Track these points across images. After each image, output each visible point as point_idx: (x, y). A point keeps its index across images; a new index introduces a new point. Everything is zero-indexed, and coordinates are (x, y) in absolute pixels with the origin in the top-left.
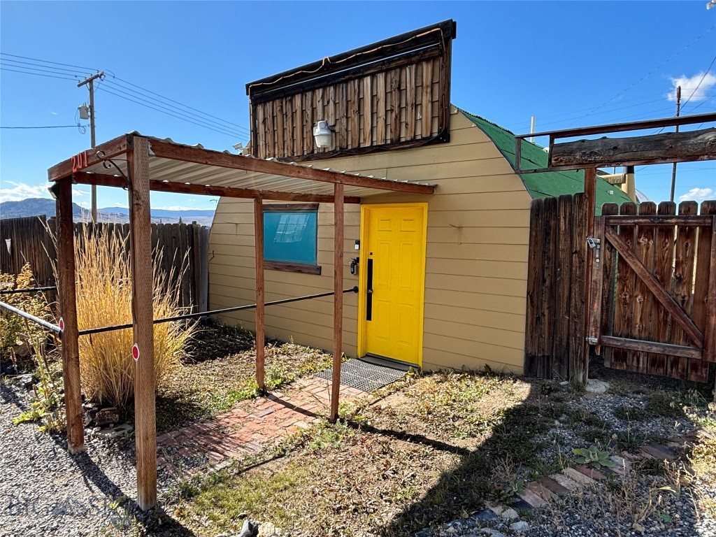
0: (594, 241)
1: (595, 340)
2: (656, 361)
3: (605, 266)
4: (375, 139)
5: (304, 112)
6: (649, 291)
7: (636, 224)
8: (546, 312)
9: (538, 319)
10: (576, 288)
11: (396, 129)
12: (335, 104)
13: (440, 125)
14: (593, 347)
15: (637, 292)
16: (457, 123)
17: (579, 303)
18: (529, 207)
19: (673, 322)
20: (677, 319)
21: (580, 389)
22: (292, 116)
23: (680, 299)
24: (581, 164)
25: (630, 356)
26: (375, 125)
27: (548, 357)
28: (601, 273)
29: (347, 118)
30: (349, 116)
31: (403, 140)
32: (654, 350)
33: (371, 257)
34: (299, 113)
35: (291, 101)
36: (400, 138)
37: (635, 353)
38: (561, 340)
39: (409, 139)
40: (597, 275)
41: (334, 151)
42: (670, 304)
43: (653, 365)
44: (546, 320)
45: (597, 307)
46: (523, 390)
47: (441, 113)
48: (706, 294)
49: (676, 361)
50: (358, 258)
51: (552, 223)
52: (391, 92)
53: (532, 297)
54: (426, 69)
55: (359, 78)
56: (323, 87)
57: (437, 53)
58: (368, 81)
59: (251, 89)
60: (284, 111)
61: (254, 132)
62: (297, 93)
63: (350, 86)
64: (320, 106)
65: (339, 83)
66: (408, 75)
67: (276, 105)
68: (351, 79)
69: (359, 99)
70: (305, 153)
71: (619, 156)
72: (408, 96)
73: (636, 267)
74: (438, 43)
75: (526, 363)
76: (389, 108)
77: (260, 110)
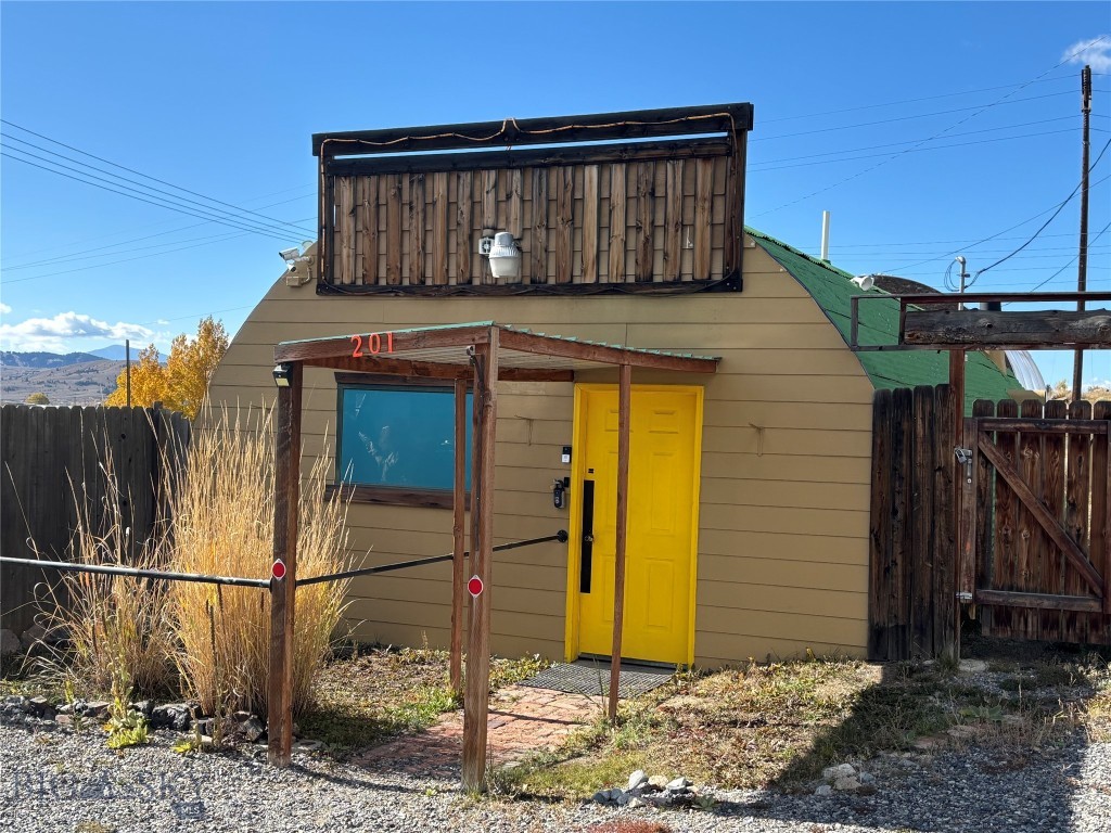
0: (964, 452)
1: (968, 596)
2: (1048, 620)
3: (979, 487)
4: (603, 271)
5: (453, 207)
6: (1037, 523)
7: (1018, 429)
8: (899, 561)
9: (887, 570)
10: (941, 520)
11: (645, 260)
12: (523, 201)
13: (727, 263)
14: (966, 607)
15: (1021, 525)
16: (755, 264)
17: (946, 543)
18: (870, 399)
19: (1068, 564)
20: (1072, 560)
21: (952, 667)
22: (424, 211)
23: (1074, 532)
24: (944, 343)
25: (1015, 616)
26: (604, 246)
27: (904, 627)
28: (974, 499)
29: (548, 229)
30: (552, 225)
31: (658, 279)
32: (1046, 604)
33: (590, 477)
34: (440, 206)
35: (422, 182)
36: (652, 275)
37: (1022, 611)
38: (922, 599)
39: (670, 279)
40: (969, 501)
41: (519, 285)
42: (1063, 538)
43: (1044, 626)
44: (899, 570)
45: (970, 547)
46: (873, 674)
47: (728, 243)
48: (1104, 525)
49: (1073, 617)
50: (567, 480)
51: (905, 426)
52: (638, 199)
53: (877, 537)
54: (703, 172)
55: (575, 165)
56: (498, 169)
57: (722, 149)
58: (592, 172)
59: (327, 146)
60: (406, 197)
61: (328, 229)
62: (439, 171)
63: (555, 175)
64: (489, 200)
65: (534, 167)
66: (669, 175)
67: (387, 185)
68: (559, 164)
69: (574, 201)
70: (453, 282)
71: (995, 337)
72: (670, 209)
73: (1019, 488)
74: (725, 134)
75: (871, 640)
76: (632, 223)
77: (345, 191)
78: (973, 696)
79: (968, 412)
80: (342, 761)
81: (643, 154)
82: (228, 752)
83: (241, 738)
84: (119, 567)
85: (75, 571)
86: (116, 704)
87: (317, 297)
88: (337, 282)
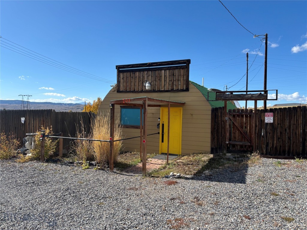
0: (227, 118)
1: (227, 142)
2: (241, 146)
3: (229, 124)
4: (165, 88)
5: (140, 78)
6: (239, 130)
7: (236, 114)
8: (216, 136)
9: (214, 138)
10: (223, 130)
11: (172, 86)
12: (151, 76)
13: (186, 86)
14: (227, 144)
15: (237, 130)
16: (191, 86)
17: (224, 134)
18: (211, 109)
19: (245, 137)
20: (245, 136)
21: (225, 154)
22: (135, 78)
23: (246, 132)
24: (223, 100)
25: (236, 146)
26: (165, 84)
27: (217, 148)
28: (229, 126)
30: (156, 80)
31: (174, 89)
32: (241, 144)
33: (163, 123)
34: (138, 77)
35: (134, 73)
37: (237, 145)
38: (220, 143)
39: (177, 89)
40: (228, 126)
41: (151, 91)
42: (244, 133)
43: (241, 148)
44: (216, 138)
45: (228, 134)
46: (212, 156)
47: (186, 83)
48: (251, 130)
49: (245, 146)
50: (159, 124)
51: (217, 114)
52: (171, 76)
53: (212, 133)
54: (182, 71)
55: (160, 70)
56: (147, 71)
57: (185, 67)
58: (163, 71)
59: (118, 67)
60: (132, 76)
61: (119, 81)
62: (137, 71)
63: (157, 72)
64: (146, 76)
65: (153, 70)
66: (176, 72)
67: (128, 74)
68: (158, 70)
69: (160, 76)
70: (140, 90)
71: (232, 98)
72: (176, 77)
73: (236, 124)
74: (186, 65)
75: (211, 150)
76: (170, 80)
77: (121, 75)
78: (229, 159)
79: (227, 111)
80: (122, 171)
81: (172, 68)
82: (103, 170)
83: (105, 167)
84: (84, 139)
85: (77, 139)
86: (84, 162)
87: (117, 93)
88: (120, 90)
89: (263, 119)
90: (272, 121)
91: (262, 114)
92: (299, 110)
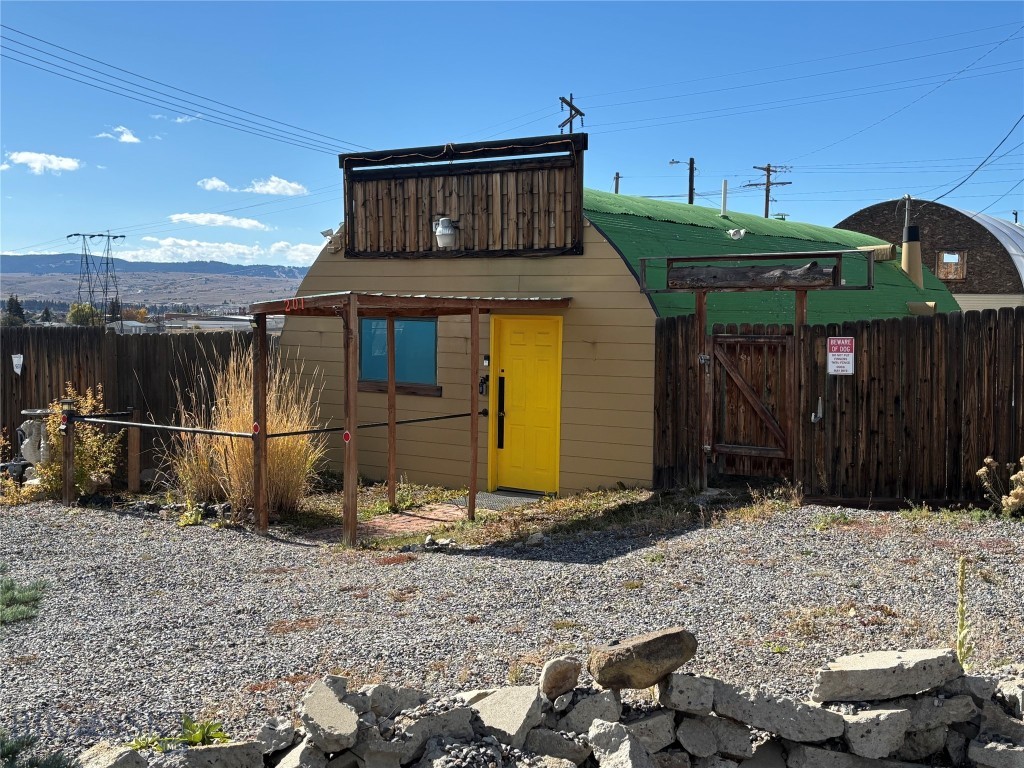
1: (709, 448)
2: (756, 463)
3: (715, 380)
4: (505, 242)
5: (420, 200)
6: (749, 403)
7: (737, 342)
8: (670, 426)
9: (664, 432)
10: (692, 400)
11: (528, 235)
12: (459, 196)
13: (574, 237)
14: (708, 455)
15: (740, 403)
16: (591, 236)
17: (695, 415)
18: (654, 324)
19: (767, 428)
20: (769, 426)
22: (404, 203)
23: (770, 407)
24: (692, 288)
25: (737, 460)
26: (506, 226)
27: (673, 468)
28: (712, 387)
29: (473, 214)
30: (476, 212)
31: (536, 247)
32: (755, 453)
33: (502, 375)
34: (413, 200)
35: (402, 185)
36: (533, 244)
37: (741, 458)
38: (683, 450)
39: (542, 247)
40: (708, 388)
41: (458, 251)
42: (762, 411)
43: (754, 468)
44: (670, 432)
45: (709, 417)
47: (574, 224)
49: (771, 460)
50: (488, 376)
51: (673, 340)
52: (523, 194)
53: (658, 411)
54: (559, 176)
55: (487, 173)
56: (445, 176)
57: (568, 163)
58: (497, 177)
59: (348, 161)
60: (393, 195)
61: (350, 215)
62: (411, 177)
63: (477, 179)
64: (439, 197)
65: (463, 174)
66: (540, 178)
67: (382, 185)
68: (478, 173)
69: (488, 196)
70: (421, 249)
71: (719, 284)
72: (541, 199)
73: (738, 381)
74: (568, 153)
75: (654, 477)
76: (520, 211)
77: (359, 189)
79: (710, 331)
81: (524, 166)
82: (238, 528)
83: (248, 522)
87: (345, 259)
88: (356, 250)
89: (819, 360)
90: (849, 370)
91: (819, 342)
92: (938, 327)
